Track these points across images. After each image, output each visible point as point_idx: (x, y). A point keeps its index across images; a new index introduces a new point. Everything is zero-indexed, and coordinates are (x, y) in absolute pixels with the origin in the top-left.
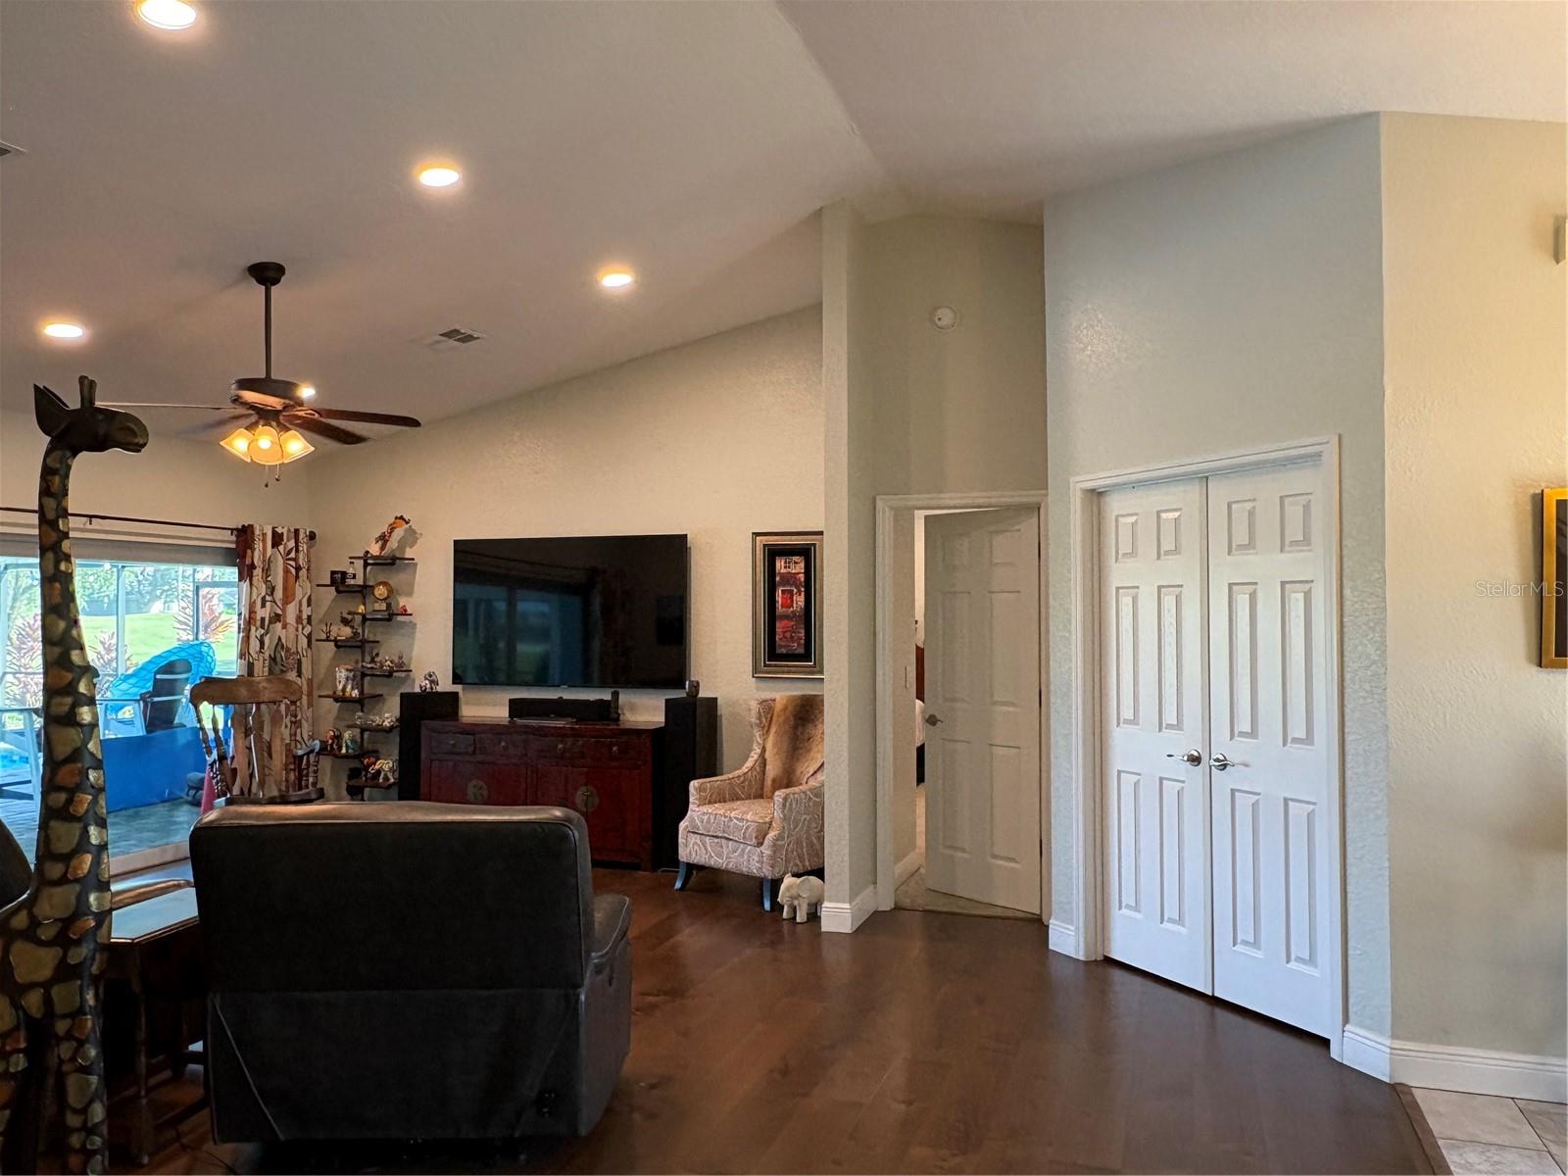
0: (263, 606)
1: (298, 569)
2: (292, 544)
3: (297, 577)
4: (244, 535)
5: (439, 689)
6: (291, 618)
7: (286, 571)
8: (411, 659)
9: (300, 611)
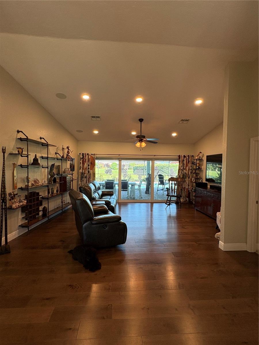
0: (182, 167)
1: (189, 161)
2: (188, 157)
3: (189, 163)
4: (179, 156)
5: (203, 182)
6: (187, 169)
7: (186, 162)
8: (202, 176)
9: (189, 168)
